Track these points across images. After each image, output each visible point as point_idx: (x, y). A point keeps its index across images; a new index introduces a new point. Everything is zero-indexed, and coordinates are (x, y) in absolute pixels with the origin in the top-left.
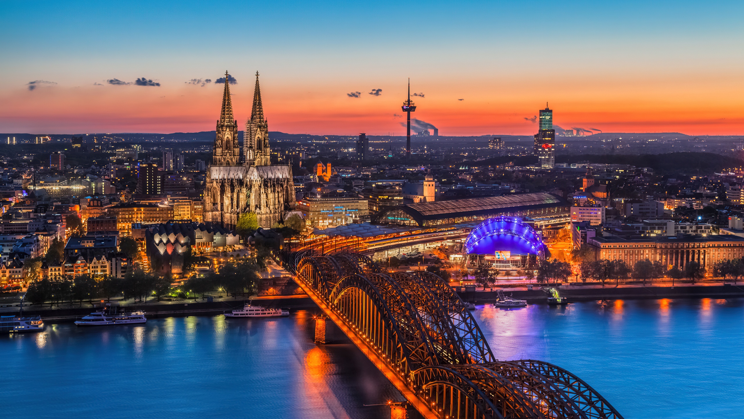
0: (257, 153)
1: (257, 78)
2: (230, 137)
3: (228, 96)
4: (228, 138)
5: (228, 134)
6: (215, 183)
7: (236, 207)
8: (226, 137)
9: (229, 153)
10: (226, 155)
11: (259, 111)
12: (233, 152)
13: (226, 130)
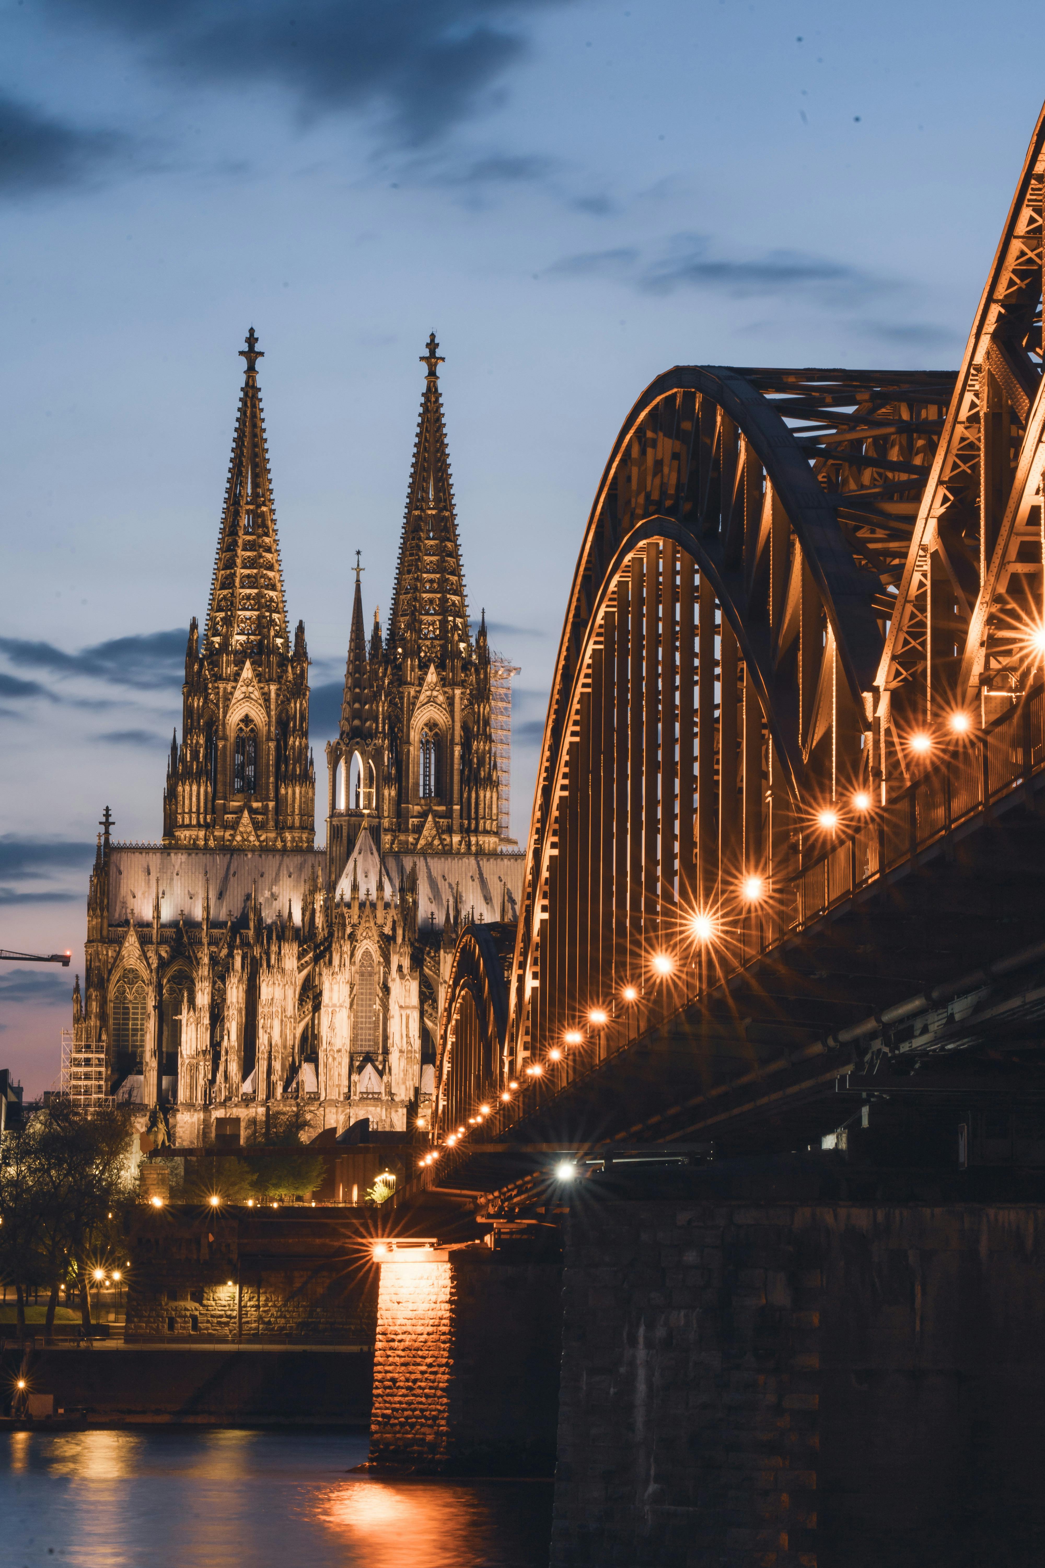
0: (423, 815)
1: (432, 374)
2: (259, 716)
3: (255, 476)
4: (247, 720)
5: (247, 697)
6: (132, 942)
7: (234, 1068)
8: (234, 717)
9: (252, 811)
10: (234, 825)
11: (440, 568)
12: (277, 809)
13: (238, 675)
